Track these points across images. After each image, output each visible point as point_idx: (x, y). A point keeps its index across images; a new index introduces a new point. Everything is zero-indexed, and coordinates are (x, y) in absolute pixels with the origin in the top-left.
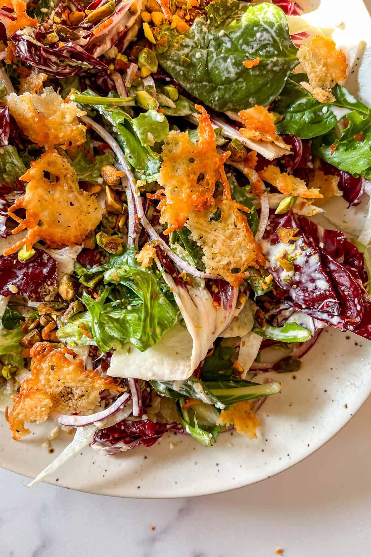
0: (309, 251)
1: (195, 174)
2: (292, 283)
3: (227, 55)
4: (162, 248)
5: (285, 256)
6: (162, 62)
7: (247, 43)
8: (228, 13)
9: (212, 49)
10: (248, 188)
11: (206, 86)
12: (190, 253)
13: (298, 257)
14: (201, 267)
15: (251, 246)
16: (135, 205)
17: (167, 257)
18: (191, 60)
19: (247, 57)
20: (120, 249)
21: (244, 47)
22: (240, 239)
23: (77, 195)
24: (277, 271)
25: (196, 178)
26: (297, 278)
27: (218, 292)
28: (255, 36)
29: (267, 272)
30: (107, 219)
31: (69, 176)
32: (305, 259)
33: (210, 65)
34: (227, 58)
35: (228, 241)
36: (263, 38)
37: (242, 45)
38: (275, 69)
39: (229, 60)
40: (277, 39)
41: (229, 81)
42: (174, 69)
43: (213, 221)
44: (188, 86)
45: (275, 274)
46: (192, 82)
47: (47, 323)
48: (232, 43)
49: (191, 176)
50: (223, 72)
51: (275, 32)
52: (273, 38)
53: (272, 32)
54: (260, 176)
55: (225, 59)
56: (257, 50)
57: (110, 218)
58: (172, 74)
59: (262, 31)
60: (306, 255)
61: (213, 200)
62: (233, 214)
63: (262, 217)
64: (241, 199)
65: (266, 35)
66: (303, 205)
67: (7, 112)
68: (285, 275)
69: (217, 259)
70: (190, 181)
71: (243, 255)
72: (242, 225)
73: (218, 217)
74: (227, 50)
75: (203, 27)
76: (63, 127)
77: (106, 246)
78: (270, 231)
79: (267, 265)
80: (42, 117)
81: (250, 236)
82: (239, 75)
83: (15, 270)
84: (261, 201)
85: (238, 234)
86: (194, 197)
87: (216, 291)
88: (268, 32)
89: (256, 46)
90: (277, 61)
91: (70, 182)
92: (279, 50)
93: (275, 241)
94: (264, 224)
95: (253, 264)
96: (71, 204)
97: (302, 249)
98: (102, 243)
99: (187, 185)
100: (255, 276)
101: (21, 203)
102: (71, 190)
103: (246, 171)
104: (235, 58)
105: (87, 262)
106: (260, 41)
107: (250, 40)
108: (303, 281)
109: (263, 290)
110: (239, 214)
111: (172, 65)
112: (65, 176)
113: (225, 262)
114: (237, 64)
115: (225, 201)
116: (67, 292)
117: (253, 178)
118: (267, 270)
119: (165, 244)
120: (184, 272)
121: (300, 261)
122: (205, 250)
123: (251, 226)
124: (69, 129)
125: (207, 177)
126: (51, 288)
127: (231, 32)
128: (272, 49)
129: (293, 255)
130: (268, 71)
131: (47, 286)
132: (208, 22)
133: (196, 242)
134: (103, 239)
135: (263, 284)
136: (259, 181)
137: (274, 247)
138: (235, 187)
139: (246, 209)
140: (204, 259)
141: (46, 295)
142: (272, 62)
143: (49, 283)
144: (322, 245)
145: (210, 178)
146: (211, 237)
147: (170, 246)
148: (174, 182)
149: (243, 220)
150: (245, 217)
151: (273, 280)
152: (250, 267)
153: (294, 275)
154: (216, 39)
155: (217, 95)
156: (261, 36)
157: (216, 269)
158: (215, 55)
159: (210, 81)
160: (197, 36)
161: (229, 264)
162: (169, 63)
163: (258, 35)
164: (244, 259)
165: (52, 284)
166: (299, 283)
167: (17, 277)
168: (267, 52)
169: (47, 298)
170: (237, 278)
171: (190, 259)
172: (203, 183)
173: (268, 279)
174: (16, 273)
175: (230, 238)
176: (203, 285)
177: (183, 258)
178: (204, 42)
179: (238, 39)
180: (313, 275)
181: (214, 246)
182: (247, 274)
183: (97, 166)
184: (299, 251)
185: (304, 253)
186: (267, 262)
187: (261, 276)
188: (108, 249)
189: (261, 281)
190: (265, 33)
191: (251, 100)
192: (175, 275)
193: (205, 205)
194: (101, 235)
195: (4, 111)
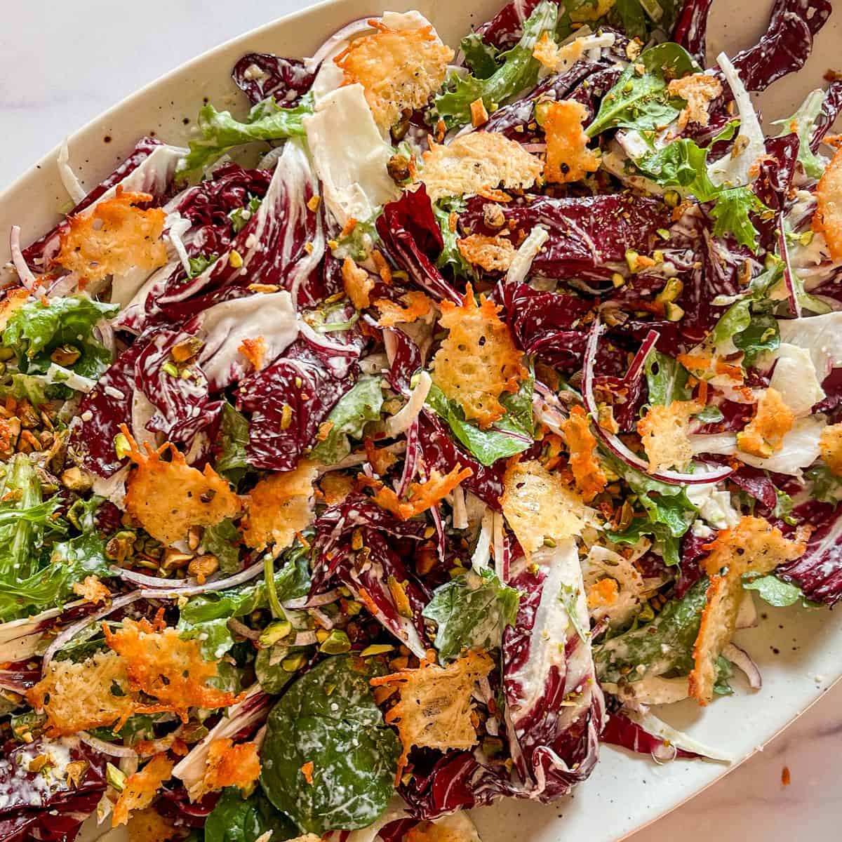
0: (49, 795)
1: (170, 674)
2: (15, 765)
3: (327, 743)
4: (100, 610)
5: (51, 764)
6: (334, 659)
7: (334, 773)
8: (386, 757)
9: (340, 726)
10: (149, 735)
11: (297, 708)
12: (81, 646)
13: (45, 780)
14: (59, 656)
15: (71, 723)
16: (160, 588)
17: (86, 614)
18: (330, 696)
19: (320, 769)
20: (111, 557)
21: (332, 768)
22: (83, 713)
23: (184, 522)
24: (35, 750)
25: (165, 674)
26: (19, 773)
27: (27, 669)
28: (342, 785)
29: (38, 737)
30: (157, 546)
31: (208, 517)
32: (40, 788)
33: (319, 719)
34: (324, 744)
35: (83, 698)
36: (336, 794)
37: (335, 765)
38: (299, 801)
39: (320, 745)
40: (333, 812)
41: (296, 739)
42: (323, 673)
43: (112, 684)
44: (300, 686)
45: (31, 746)
46: (304, 693)
47: (40, 440)
48: (340, 753)
49: (168, 669)
50: (308, 734)
51: (342, 811)
52: (335, 807)
53: (343, 808)
54: (161, 754)
55: (322, 740)
56: (324, 783)
57: (156, 550)
58: (315, 669)
59: (345, 794)
60: (44, 790)
61: (136, 689)
62: (114, 710)
63: (108, 745)
64: (134, 724)
65: (339, 799)
66: (114, 800)
67: (284, 469)
68: (27, 758)
69: (65, 679)
70: (162, 668)
71: (63, 712)
72: (99, 717)
73: (116, 691)
74: (334, 746)
75: (370, 721)
76: (268, 523)
77: (115, 542)
78: (90, 752)
79: (46, 740)
80: (284, 502)
81: (85, 725)
82: (300, 753)
83: (110, 422)
84: (128, 749)
85: (90, 711)
86: (143, 668)
87: (30, 667)
88: (343, 802)
89: (329, 783)
90: (308, 806)
91: (201, 517)
92: (320, 810)
93: (74, 755)
94: (99, 746)
95: (50, 723)
96: (174, 512)
97: (53, 787)
98: (120, 538)
99: (159, 663)
100: (36, 722)
101: (177, 459)
102: (191, 515)
103: (171, 737)
104: (320, 753)
105: (105, 511)
106: (335, 789)
107: (338, 778)
108: (14, 780)
109: (16, 727)
110: (114, 718)
111: (326, 672)
112: (208, 513)
113: (58, 687)
114: (313, 752)
115: (132, 704)
116: (71, 479)
117: (160, 744)
118: (41, 738)
119: (104, 615)
120: (60, 633)
121: (40, 782)
122: (79, 667)
123: (99, 729)
124: (263, 531)
125: (164, 688)
126: (81, 459)
127: (354, 755)
128: (322, 802)
129: (49, 774)
130: (298, 792)
131: (85, 454)
132: (375, 729)
133: (91, 657)
134: (124, 541)
135: (23, 728)
136: (153, 751)
137: (67, 752)
138: (152, 719)
139: (119, 727)
140: (69, 662)
141: (75, 450)
142: (308, 799)
143: (88, 459)
144: (54, 813)
145: (162, 691)
146: (93, 677)
147: (101, 619)
148: (164, 647)
149: (106, 721)
150: (110, 724)
151: (26, 743)
152: (47, 717)
153: (24, 771)
154: (351, 734)
155: (284, 719)
156: (339, 794)
157: (53, 675)
158: (331, 728)
159: (301, 715)
160: (361, 711)
161: (56, 693)
162: (331, 668)
163: (342, 789)
164: (58, 712)
165: (85, 462)
166: (12, 773)
167: (102, 424)
168: (320, 796)
169: (71, 450)
170: (37, 699)
171: (72, 645)
172: (159, 682)
173: (28, 737)
174: (107, 423)
175: (87, 701)
176: (37, 653)
177: (77, 636)
178: (351, 718)
179: (344, 762)
180: (17, 793)
181: (81, 679)
182: (40, 712)
183: (225, 549)
184: (52, 782)
185: (48, 788)
186: (49, 740)
187: (35, 728)
188: (111, 542)
189: (27, 727)
190: (343, 797)
191: (270, 762)
192: (59, 620)
193: (133, 679)
194: (130, 538)
195: (287, 466)
